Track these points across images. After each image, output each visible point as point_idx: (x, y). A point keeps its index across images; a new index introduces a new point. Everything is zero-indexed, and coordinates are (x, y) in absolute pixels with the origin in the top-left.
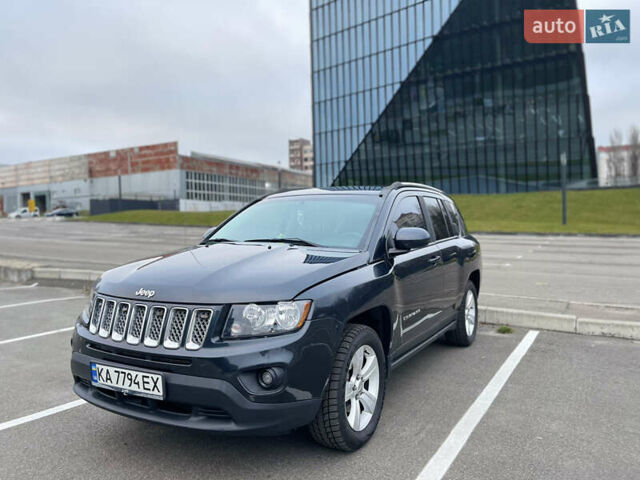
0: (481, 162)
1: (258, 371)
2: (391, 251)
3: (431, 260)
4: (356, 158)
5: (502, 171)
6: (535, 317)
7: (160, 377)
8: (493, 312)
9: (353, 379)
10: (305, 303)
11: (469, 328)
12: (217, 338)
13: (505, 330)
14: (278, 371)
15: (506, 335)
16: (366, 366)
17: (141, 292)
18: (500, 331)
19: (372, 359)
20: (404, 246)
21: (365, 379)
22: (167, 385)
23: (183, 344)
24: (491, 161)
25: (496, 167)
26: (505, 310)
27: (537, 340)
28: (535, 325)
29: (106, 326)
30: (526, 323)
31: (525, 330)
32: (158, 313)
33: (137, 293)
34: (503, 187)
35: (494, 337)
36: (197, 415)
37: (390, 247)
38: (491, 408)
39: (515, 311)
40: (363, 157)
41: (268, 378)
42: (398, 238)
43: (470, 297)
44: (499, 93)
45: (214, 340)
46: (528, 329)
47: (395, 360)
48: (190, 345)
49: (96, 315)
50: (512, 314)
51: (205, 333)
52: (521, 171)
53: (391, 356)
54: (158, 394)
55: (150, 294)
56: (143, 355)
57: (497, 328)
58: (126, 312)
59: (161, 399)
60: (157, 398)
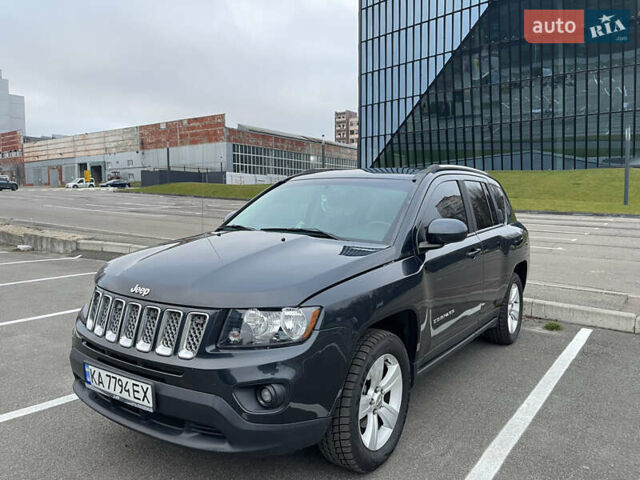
0: (536, 136)
1: (256, 388)
2: (422, 245)
3: (470, 254)
4: (403, 131)
5: (559, 146)
6: (588, 313)
7: (150, 387)
8: (541, 305)
9: (371, 392)
10: (314, 309)
11: (512, 325)
12: (213, 347)
13: (553, 326)
14: (278, 389)
15: (554, 333)
16: (387, 376)
17: (136, 289)
18: (547, 328)
19: (394, 368)
20: (437, 240)
21: (386, 390)
22: (157, 396)
23: (176, 351)
24: (547, 135)
25: (553, 140)
26: (554, 303)
27: (590, 341)
28: (588, 322)
29: (101, 323)
30: (578, 319)
31: (575, 328)
32: (152, 314)
33: (132, 291)
34: (559, 163)
35: (540, 334)
36: (189, 431)
37: (421, 240)
38: (532, 424)
39: (566, 306)
40: (410, 129)
41: (267, 395)
42: (431, 231)
43: (515, 291)
44: (560, 62)
45: (209, 350)
46: (579, 327)
47: (422, 367)
48: (185, 353)
49: (94, 310)
50: (562, 309)
51: (200, 340)
52: (580, 145)
53: (418, 362)
54: (148, 405)
55: (145, 291)
56: (135, 360)
57: (545, 323)
58: (120, 309)
59: (151, 411)
60: (147, 409)
